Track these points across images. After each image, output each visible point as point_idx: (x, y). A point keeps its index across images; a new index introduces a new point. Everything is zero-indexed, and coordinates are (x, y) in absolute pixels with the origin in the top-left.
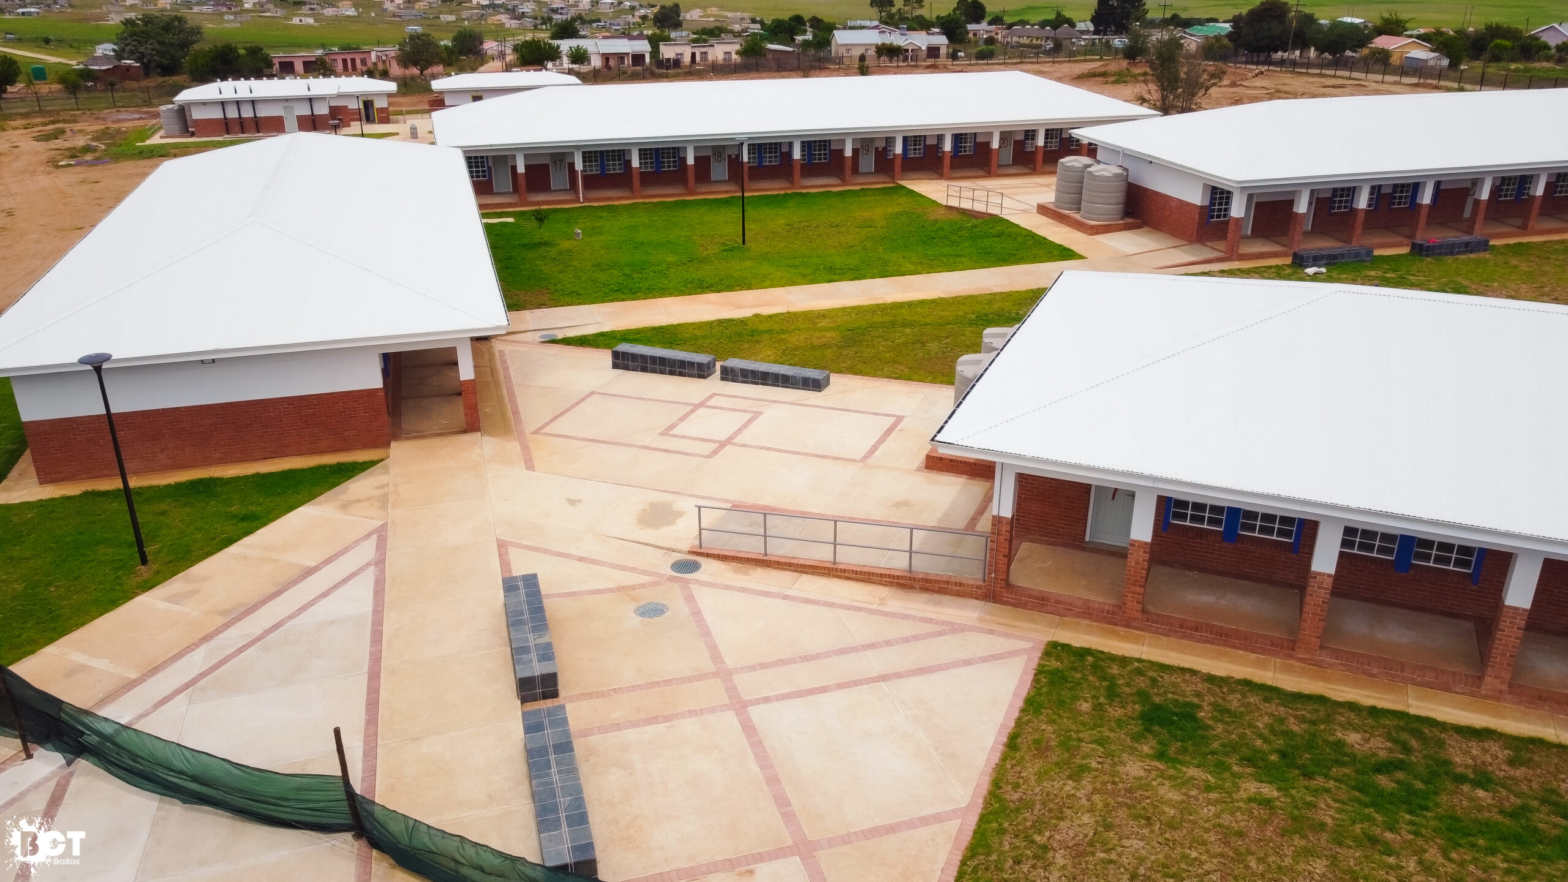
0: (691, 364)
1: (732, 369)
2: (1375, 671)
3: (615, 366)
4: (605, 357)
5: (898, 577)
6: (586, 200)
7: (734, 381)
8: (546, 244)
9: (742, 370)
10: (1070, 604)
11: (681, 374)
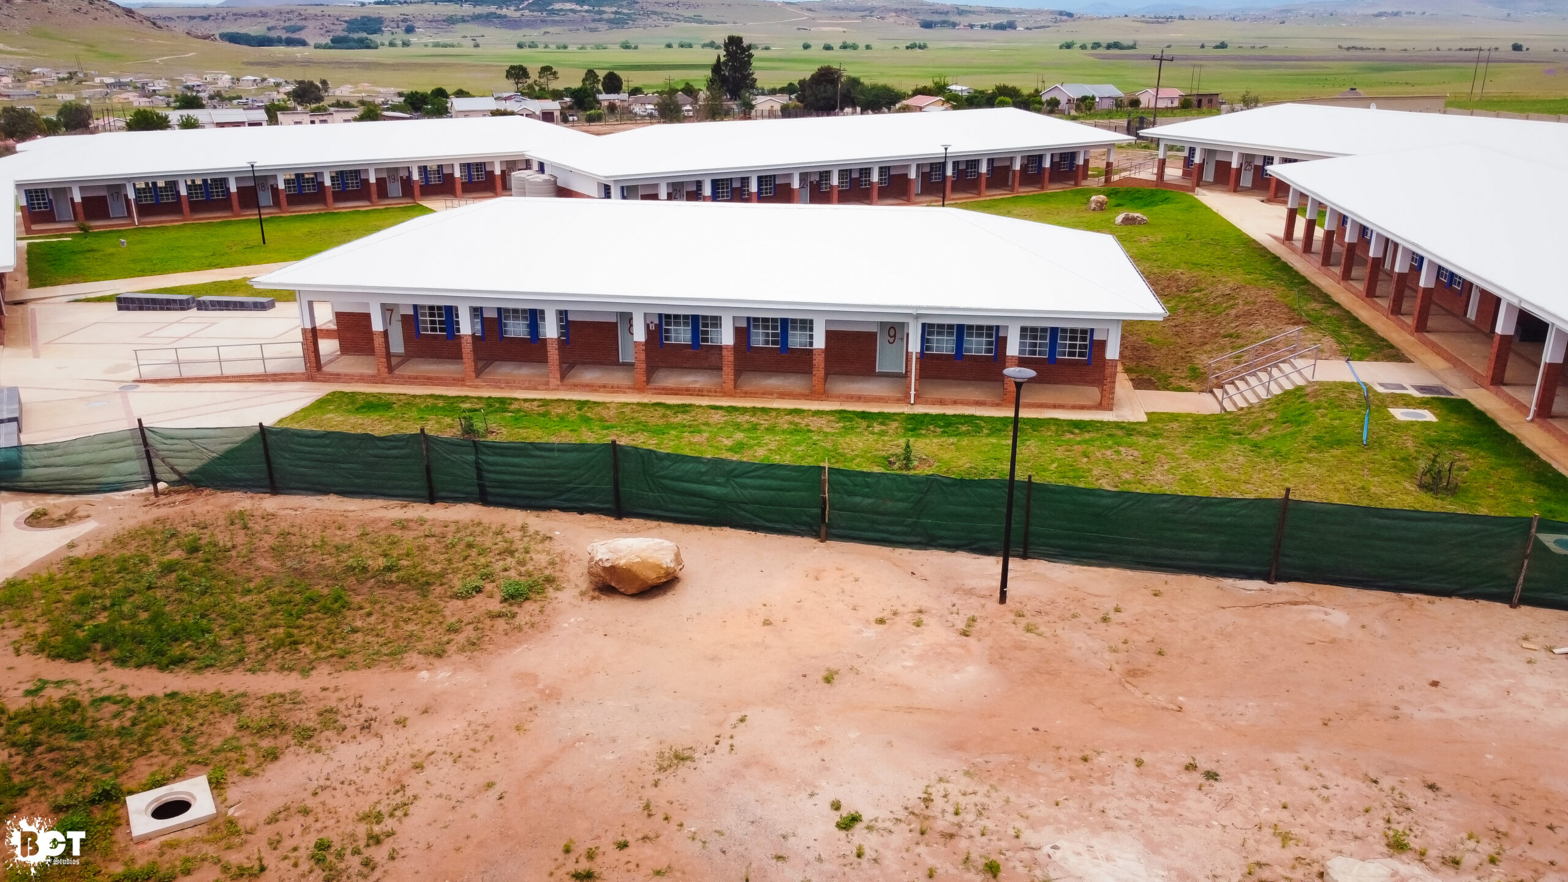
0: (174, 301)
1: (204, 302)
2: (503, 385)
3: (120, 308)
4: (114, 305)
5: (258, 376)
6: (140, 223)
7: (206, 310)
8: (92, 250)
9: (211, 301)
10: (353, 375)
11: (168, 309)
